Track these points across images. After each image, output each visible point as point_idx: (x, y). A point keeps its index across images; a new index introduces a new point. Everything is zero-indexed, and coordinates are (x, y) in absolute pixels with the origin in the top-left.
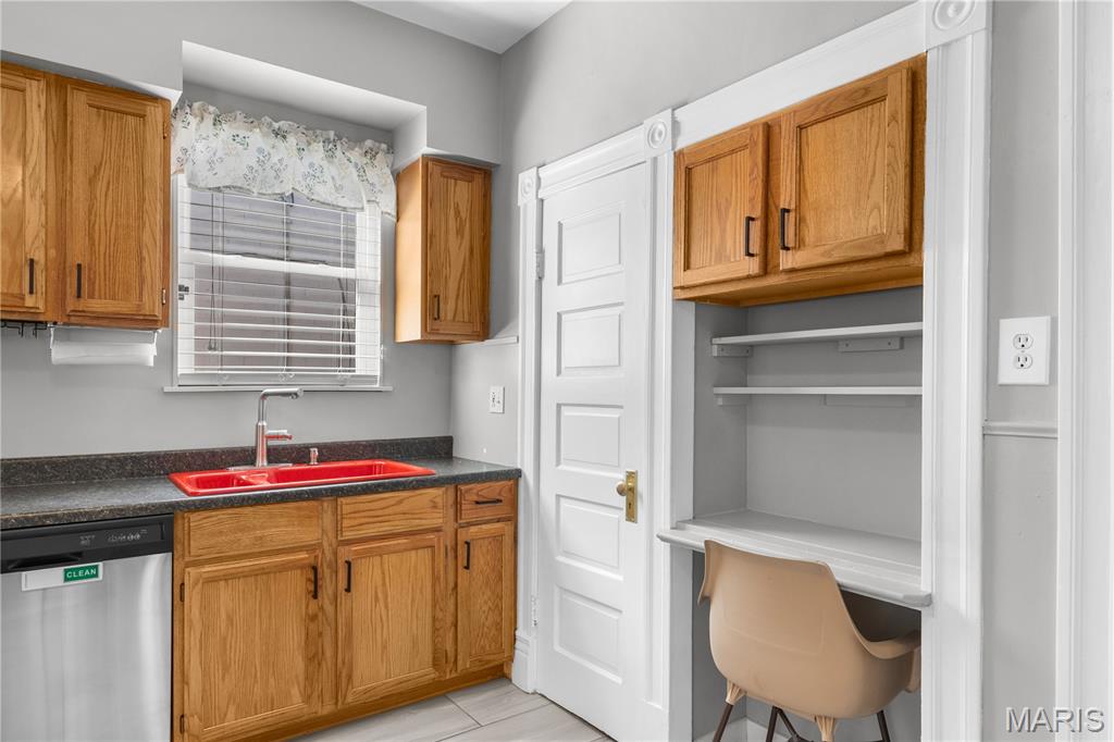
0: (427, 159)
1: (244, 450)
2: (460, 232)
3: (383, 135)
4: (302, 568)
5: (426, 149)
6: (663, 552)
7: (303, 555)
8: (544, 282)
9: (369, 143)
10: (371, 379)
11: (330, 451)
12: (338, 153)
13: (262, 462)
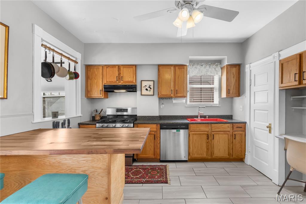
0: (227, 65)
1: (196, 116)
2: (234, 77)
3: (220, 62)
4: (206, 134)
6: (277, 140)
7: (206, 132)
8: (251, 86)
9: (216, 64)
10: (217, 104)
11: (210, 117)
12: (211, 66)
13: (199, 118)
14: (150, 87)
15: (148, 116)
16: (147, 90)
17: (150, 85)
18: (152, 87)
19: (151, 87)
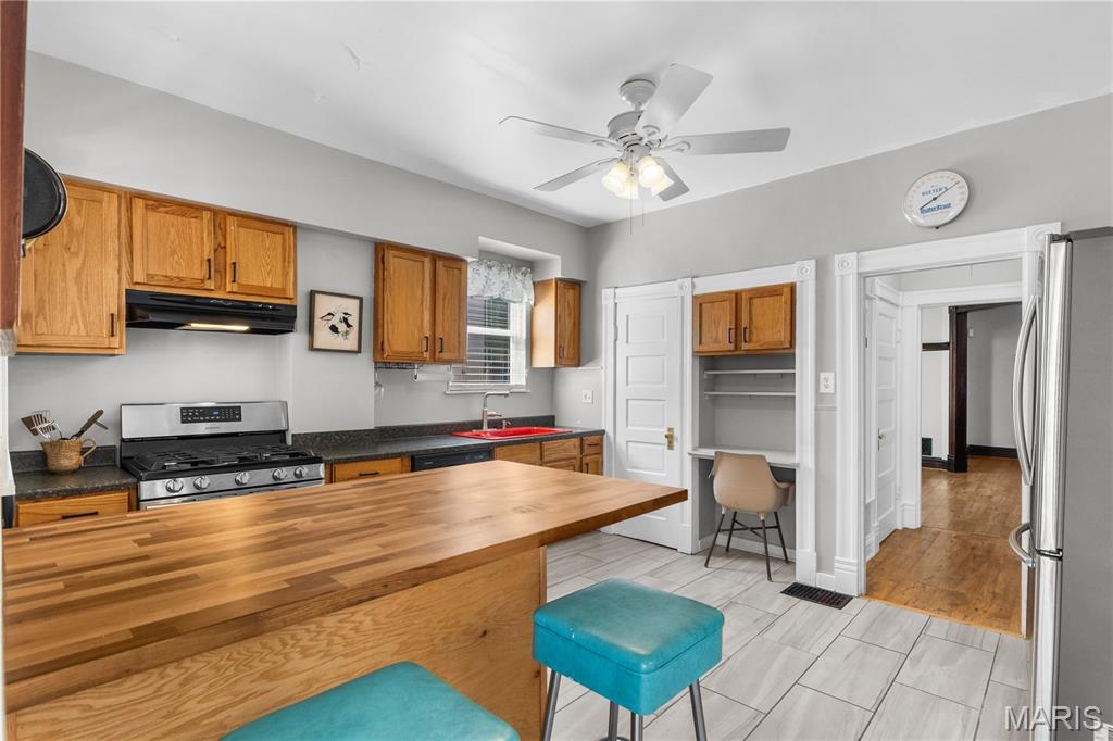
0: (558, 280)
1: (475, 422)
2: (570, 314)
3: (528, 265)
5: (560, 276)
6: (688, 462)
8: (618, 343)
9: (524, 269)
10: (521, 386)
11: (514, 422)
12: (512, 274)
13: (485, 428)
14: (345, 320)
15: (337, 433)
16: (334, 329)
17: (346, 314)
18: (353, 320)
19: (350, 321)
